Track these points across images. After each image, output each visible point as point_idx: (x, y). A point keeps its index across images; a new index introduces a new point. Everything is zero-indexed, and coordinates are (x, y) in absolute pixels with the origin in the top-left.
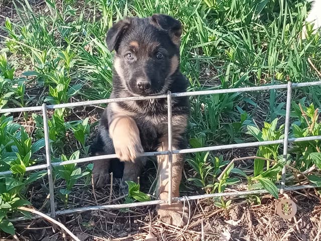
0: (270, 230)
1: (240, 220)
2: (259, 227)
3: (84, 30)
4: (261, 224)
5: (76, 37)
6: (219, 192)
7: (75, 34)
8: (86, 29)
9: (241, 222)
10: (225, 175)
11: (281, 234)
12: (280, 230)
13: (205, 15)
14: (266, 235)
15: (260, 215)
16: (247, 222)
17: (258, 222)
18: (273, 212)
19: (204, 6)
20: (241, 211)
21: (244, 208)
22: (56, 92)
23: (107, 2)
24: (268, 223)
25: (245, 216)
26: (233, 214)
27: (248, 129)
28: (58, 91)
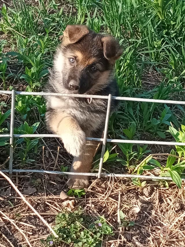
0: (171, 210)
1: (151, 197)
2: (163, 205)
3: (61, 22)
4: (166, 203)
5: (55, 27)
6: (138, 174)
7: (54, 24)
8: (63, 21)
9: (151, 199)
10: (144, 163)
11: (179, 213)
12: (179, 210)
13: (156, 26)
14: (168, 212)
15: (166, 196)
16: (155, 199)
17: (163, 201)
18: (176, 195)
19: (157, 18)
20: (152, 190)
21: (155, 188)
22: (30, 72)
23: (83, 2)
24: (171, 204)
25: (154, 195)
26: (146, 192)
27: (170, 129)
28: (32, 72)
